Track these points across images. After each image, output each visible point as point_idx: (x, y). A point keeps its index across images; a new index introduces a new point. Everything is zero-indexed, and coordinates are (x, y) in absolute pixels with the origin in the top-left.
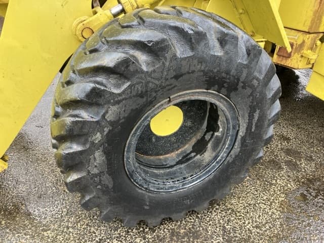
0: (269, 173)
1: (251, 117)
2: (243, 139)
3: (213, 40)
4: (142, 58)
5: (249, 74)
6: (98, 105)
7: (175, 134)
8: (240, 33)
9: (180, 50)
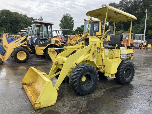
0: (101, 90)
1: (95, 76)
2: (95, 80)
3: (89, 67)
4: (83, 69)
5: (94, 70)
6: (79, 74)
7: (85, 81)
8: (92, 66)
9: (86, 68)
